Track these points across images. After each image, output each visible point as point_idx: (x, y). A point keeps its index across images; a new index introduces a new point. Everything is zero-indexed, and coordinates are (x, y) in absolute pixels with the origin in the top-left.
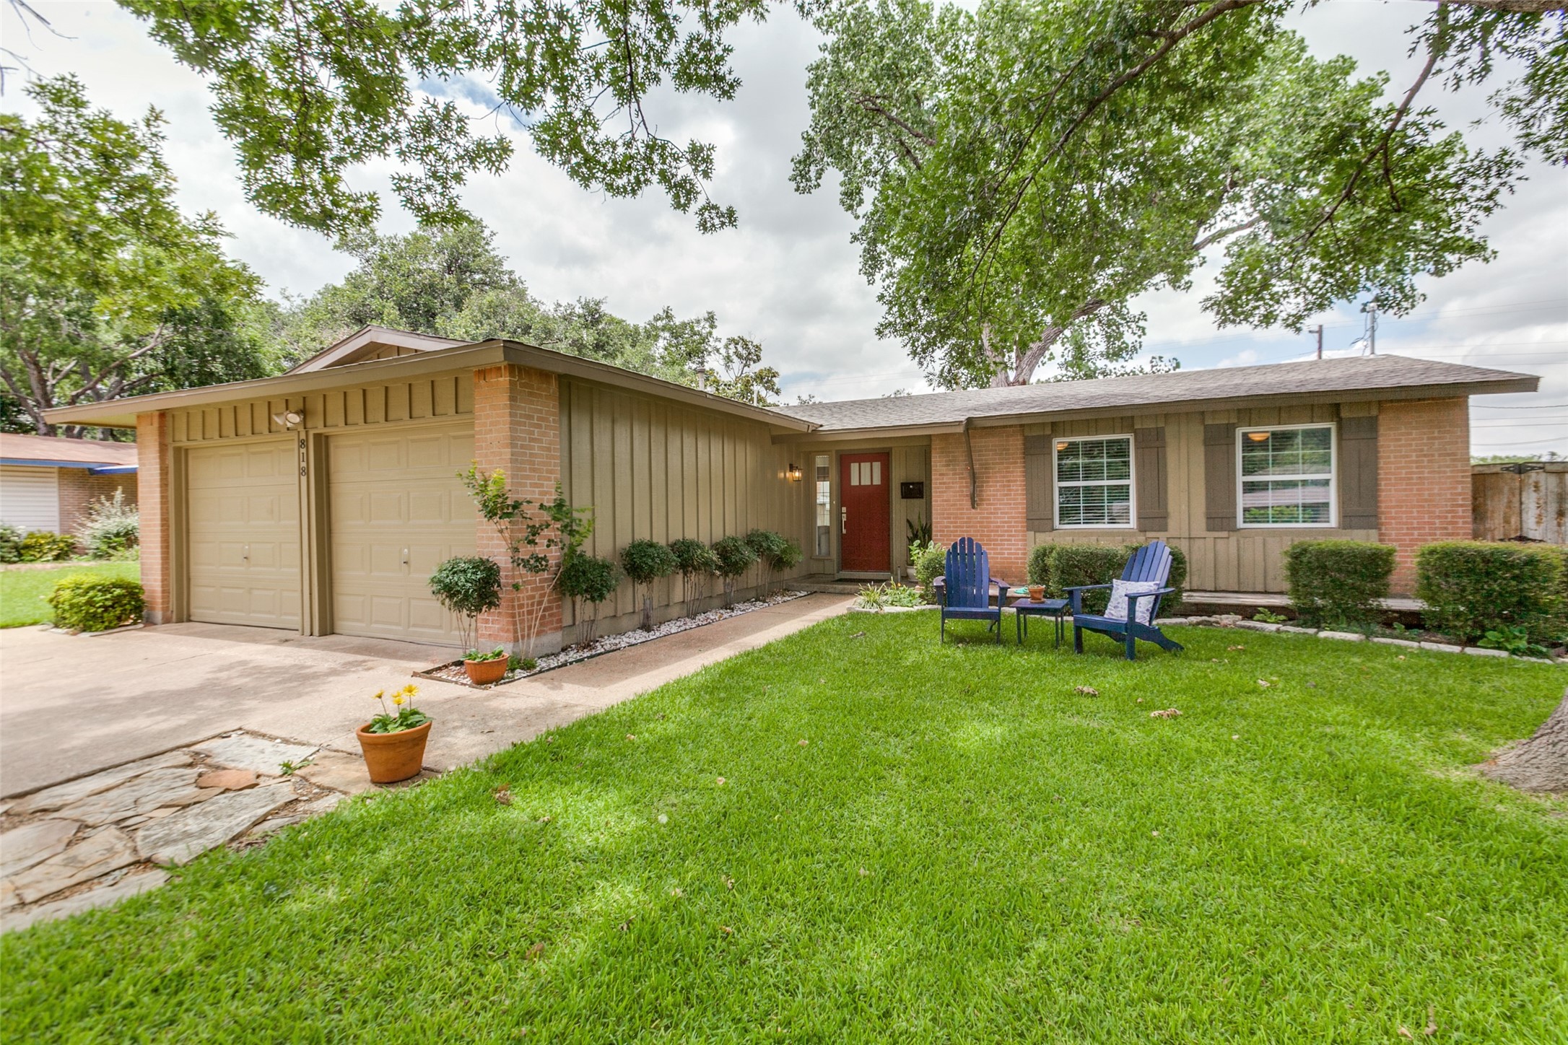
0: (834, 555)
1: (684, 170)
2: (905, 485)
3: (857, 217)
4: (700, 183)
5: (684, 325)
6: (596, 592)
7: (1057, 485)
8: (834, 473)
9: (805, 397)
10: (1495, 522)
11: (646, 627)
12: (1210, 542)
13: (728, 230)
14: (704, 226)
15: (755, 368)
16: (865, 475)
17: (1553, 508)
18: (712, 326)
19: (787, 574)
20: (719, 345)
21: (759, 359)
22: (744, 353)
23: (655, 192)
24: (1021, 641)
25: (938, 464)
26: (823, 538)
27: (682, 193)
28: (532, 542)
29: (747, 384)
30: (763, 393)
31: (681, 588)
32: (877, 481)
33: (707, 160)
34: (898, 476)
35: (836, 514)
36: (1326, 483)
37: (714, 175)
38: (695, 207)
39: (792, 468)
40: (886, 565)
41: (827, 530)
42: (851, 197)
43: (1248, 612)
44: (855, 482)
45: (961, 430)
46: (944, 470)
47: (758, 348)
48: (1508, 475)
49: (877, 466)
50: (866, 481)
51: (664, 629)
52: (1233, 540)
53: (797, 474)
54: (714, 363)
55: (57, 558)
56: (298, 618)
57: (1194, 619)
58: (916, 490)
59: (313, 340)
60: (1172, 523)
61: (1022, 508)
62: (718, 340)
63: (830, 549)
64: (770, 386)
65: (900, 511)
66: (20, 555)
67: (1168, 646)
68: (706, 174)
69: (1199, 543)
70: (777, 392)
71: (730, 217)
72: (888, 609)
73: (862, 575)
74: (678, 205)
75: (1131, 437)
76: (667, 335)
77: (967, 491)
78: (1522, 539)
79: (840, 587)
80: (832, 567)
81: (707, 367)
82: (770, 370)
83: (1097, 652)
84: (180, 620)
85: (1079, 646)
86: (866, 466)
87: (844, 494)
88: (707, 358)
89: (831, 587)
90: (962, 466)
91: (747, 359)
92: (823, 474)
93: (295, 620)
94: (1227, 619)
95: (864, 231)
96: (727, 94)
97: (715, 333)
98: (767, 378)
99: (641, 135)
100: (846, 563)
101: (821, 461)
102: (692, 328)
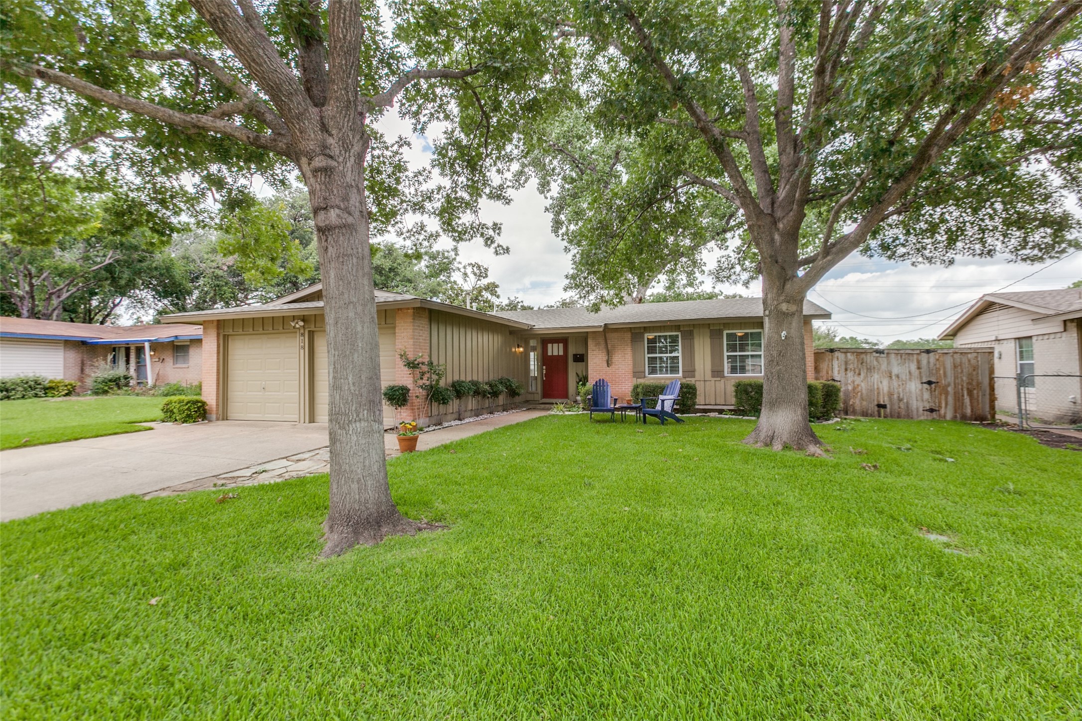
0: (539, 390)
1: (491, 232)
2: (575, 356)
3: (546, 198)
4: (496, 237)
5: (438, 252)
6: (444, 401)
7: (647, 356)
8: (539, 349)
9: (512, 298)
10: (823, 373)
11: (460, 419)
12: (713, 382)
13: (506, 255)
14: (497, 253)
15: (484, 282)
16: (555, 350)
17: (843, 367)
18: (456, 254)
19: (517, 399)
20: (461, 266)
21: (486, 276)
22: (478, 272)
23: (479, 241)
24: (623, 420)
25: (591, 344)
26: (534, 382)
27: (489, 241)
28: (422, 379)
29: (480, 292)
30: (490, 297)
31: (472, 403)
32: (561, 353)
33: (500, 228)
34: (572, 351)
35: (540, 370)
36: (760, 356)
37: (502, 234)
38: (493, 246)
39: (518, 346)
40: (565, 395)
41: (536, 378)
42: (544, 187)
43: (721, 412)
44: (550, 353)
45: (601, 329)
46: (594, 348)
47: (486, 270)
48: (828, 353)
49: (561, 345)
50: (555, 353)
51: (467, 420)
52: (723, 381)
53: (521, 349)
54: (456, 277)
55: (66, 395)
56: (297, 416)
57: (698, 414)
58: (581, 358)
59: (212, 261)
60: (697, 374)
61: (631, 367)
62: (460, 263)
63: (536, 388)
64: (494, 293)
65: (573, 370)
66: (46, 393)
67: (678, 420)
68: (499, 234)
69: (707, 383)
70: (498, 297)
71: (507, 250)
72: (567, 413)
73: (554, 401)
74: (486, 245)
75: (679, 334)
76: (427, 258)
77: (605, 358)
78: (834, 380)
79: (543, 406)
80: (538, 397)
81: (452, 279)
82: (494, 283)
83: (651, 423)
84: (223, 419)
85: (645, 422)
86: (555, 345)
87: (546, 360)
88: (453, 274)
89: (538, 406)
90: (603, 346)
91: (480, 276)
92: (534, 349)
93: (295, 417)
94: (712, 414)
95: (552, 206)
96: (508, 203)
97: (458, 259)
98: (492, 288)
99: (477, 222)
100: (546, 394)
101: (533, 343)
102: (443, 254)
